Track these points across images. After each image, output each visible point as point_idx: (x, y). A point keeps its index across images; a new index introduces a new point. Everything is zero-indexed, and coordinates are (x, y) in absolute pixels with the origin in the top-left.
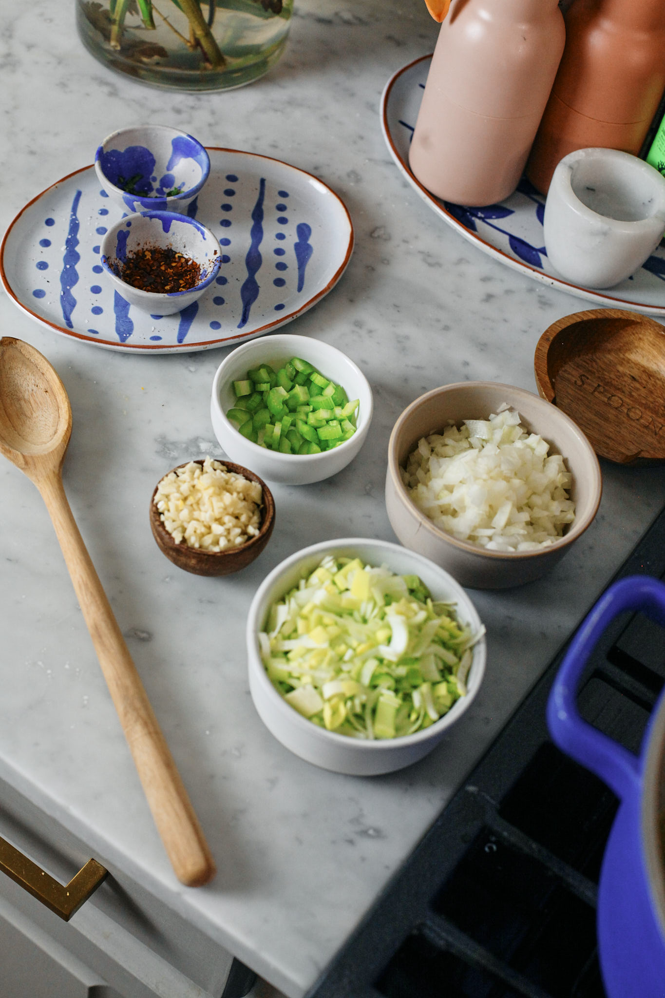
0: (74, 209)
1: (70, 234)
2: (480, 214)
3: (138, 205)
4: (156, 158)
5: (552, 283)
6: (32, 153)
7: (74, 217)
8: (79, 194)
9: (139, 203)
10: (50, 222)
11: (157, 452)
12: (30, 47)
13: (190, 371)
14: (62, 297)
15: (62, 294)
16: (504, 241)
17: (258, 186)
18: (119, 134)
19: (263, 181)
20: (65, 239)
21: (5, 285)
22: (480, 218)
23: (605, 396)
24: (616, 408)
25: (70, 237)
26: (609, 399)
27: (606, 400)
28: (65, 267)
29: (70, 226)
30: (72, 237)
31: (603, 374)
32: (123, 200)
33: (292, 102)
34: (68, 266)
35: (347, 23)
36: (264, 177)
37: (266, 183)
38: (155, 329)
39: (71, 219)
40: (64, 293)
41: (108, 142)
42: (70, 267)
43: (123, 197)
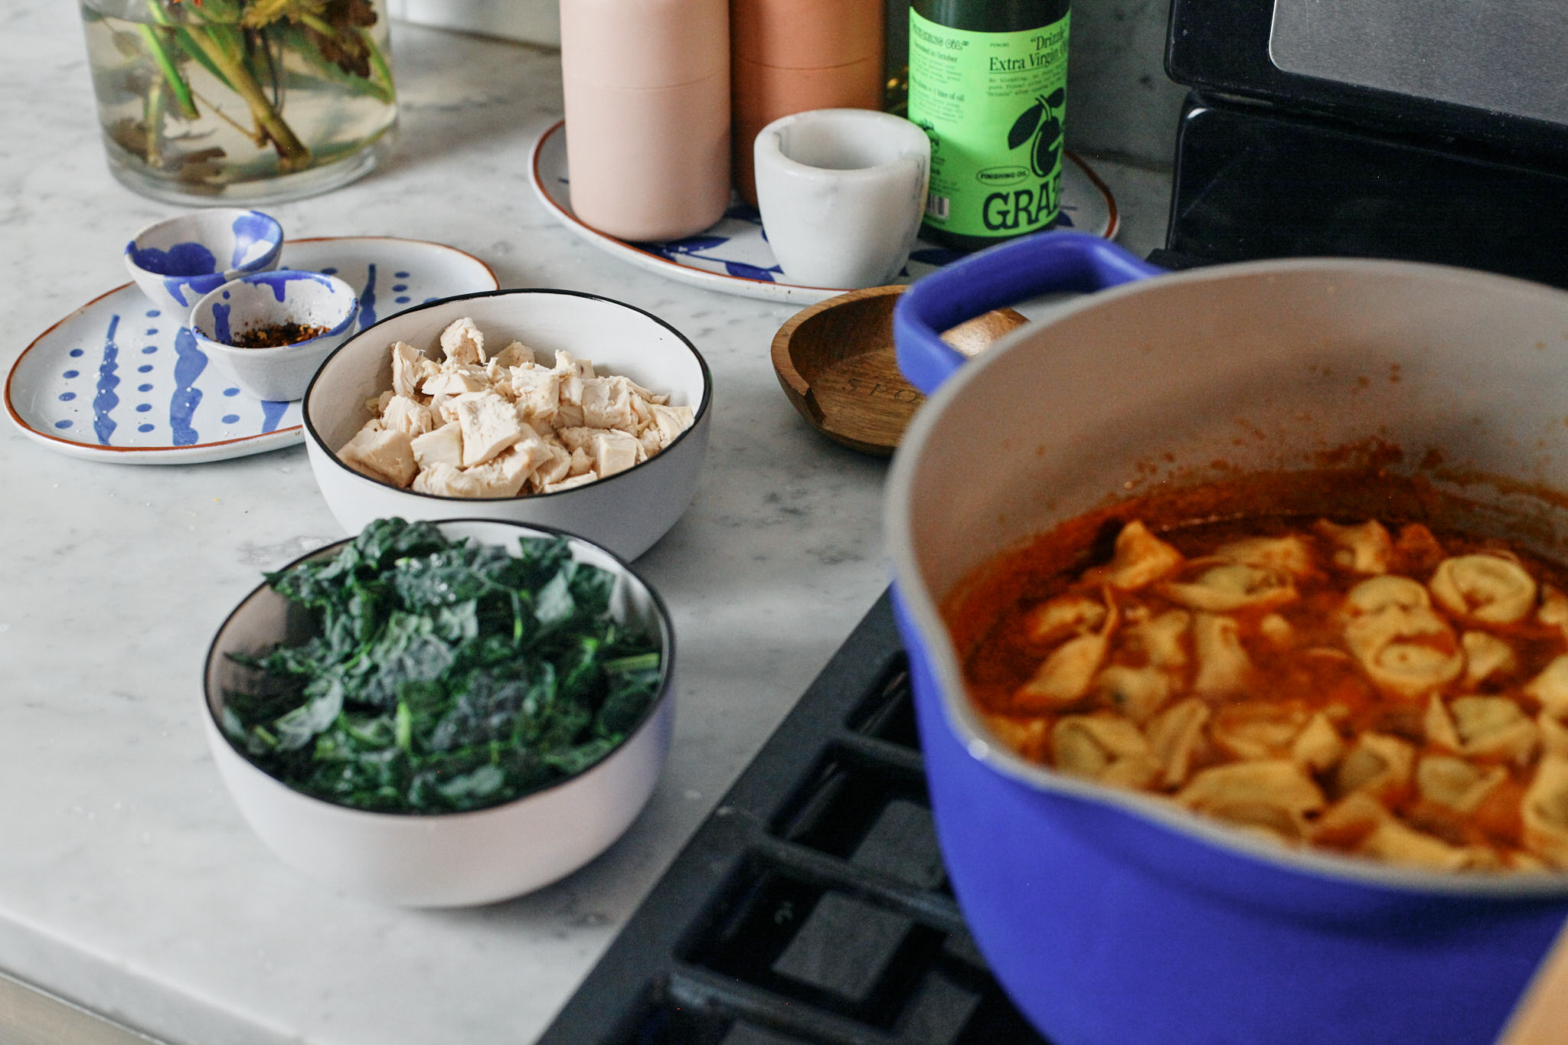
0: (111, 335)
1: (106, 359)
2: (681, 249)
3: (187, 290)
4: (215, 254)
5: (789, 292)
6: (52, 296)
7: (110, 343)
8: (116, 319)
9: (187, 285)
10: (76, 353)
11: (241, 561)
12: (45, 197)
13: (284, 472)
14: (96, 423)
15: (96, 419)
16: (722, 267)
17: (367, 273)
18: (157, 227)
19: (372, 268)
20: (98, 367)
21: (12, 415)
22: (682, 253)
23: (891, 393)
24: (910, 402)
25: (105, 363)
26: (896, 395)
27: (893, 397)
28: (100, 393)
29: (105, 352)
30: (108, 362)
31: (882, 373)
32: (165, 290)
33: (408, 192)
34: (103, 391)
35: (482, 105)
36: (373, 262)
37: (378, 268)
38: (228, 433)
39: (106, 345)
40: (99, 419)
41: (142, 236)
42: (106, 392)
43: (165, 284)
